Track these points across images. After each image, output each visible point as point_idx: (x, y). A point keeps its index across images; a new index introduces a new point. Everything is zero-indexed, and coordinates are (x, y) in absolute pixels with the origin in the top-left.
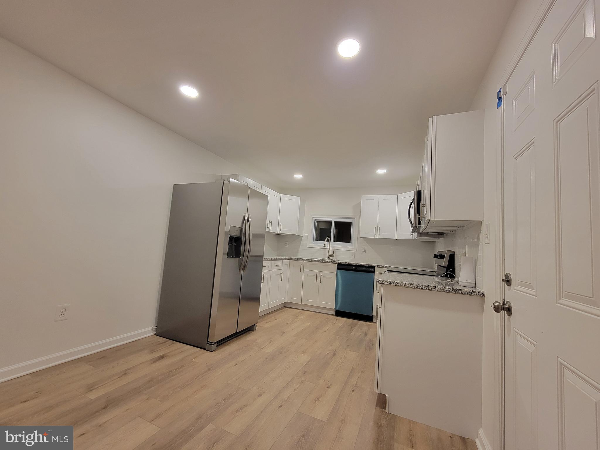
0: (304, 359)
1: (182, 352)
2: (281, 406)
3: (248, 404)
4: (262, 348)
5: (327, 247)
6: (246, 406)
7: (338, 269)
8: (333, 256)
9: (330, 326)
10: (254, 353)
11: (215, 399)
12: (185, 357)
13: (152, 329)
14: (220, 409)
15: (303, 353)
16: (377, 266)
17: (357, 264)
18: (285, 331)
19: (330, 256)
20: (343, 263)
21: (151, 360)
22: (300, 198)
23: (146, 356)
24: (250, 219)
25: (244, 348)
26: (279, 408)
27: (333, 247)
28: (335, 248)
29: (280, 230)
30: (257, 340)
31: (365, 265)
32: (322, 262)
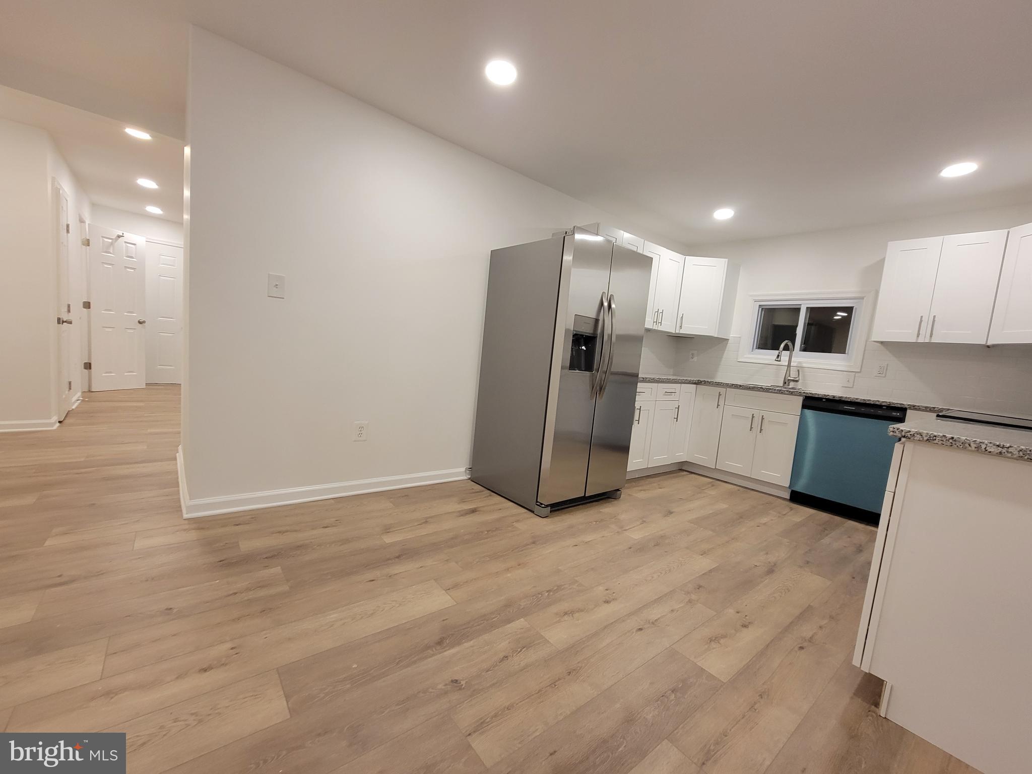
0: (704, 564)
1: (500, 509)
2: (640, 629)
3: (585, 609)
4: (625, 530)
5: (785, 361)
6: (580, 610)
7: (804, 406)
8: (797, 381)
9: (773, 518)
10: (611, 534)
11: (534, 587)
12: (503, 517)
13: (466, 472)
14: (539, 603)
15: (704, 553)
16: (914, 408)
17: (857, 399)
18: (673, 510)
19: (789, 380)
20: (818, 395)
21: (459, 511)
22: (728, 261)
23: (454, 506)
24: (613, 306)
25: (595, 523)
26: (636, 631)
27: (800, 363)
28: (804, 365)
29: (681, 327)
30: (618, 514)
31: (877, 403)
32: (767, 390)
